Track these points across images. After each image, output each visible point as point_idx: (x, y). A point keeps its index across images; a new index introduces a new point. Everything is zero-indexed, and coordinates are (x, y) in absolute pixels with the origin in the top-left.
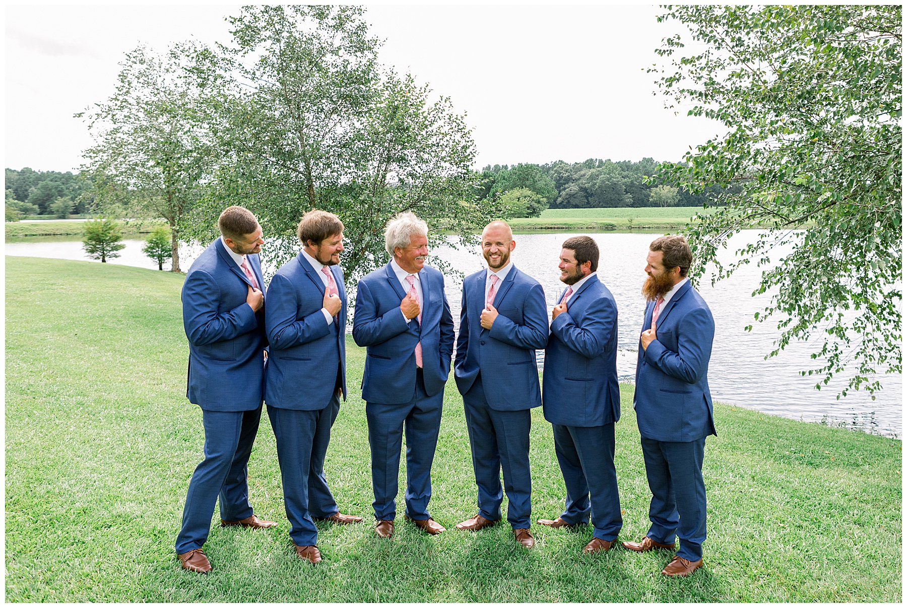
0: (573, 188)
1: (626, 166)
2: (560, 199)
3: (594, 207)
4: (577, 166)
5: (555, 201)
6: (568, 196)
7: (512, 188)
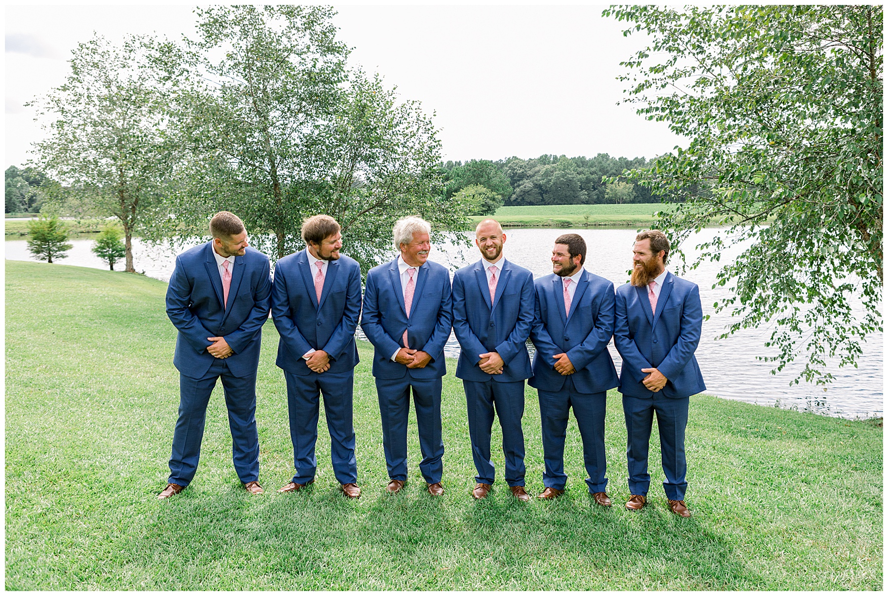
0: (527, 184)
1: (581, 162)
2: (514, 196)
3: (548, 204)
4: (531, 162)
5: (509, 198)
6: (522, 193)
7: (466, 185)
